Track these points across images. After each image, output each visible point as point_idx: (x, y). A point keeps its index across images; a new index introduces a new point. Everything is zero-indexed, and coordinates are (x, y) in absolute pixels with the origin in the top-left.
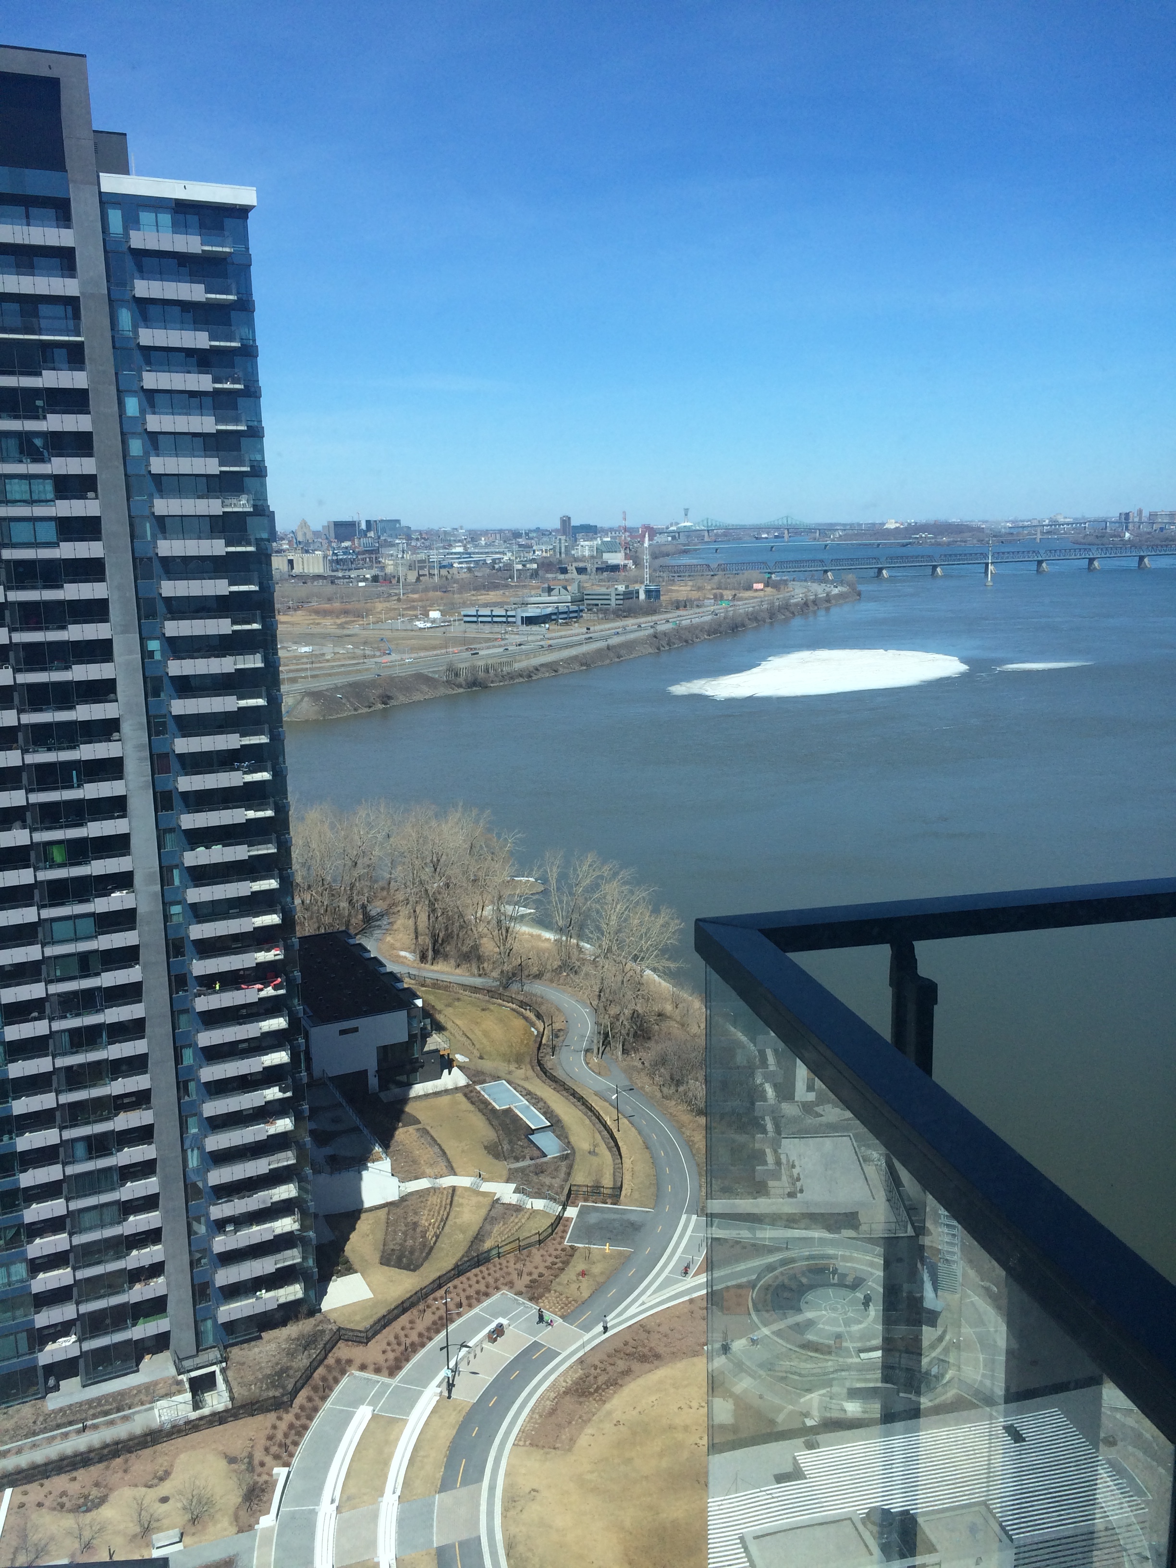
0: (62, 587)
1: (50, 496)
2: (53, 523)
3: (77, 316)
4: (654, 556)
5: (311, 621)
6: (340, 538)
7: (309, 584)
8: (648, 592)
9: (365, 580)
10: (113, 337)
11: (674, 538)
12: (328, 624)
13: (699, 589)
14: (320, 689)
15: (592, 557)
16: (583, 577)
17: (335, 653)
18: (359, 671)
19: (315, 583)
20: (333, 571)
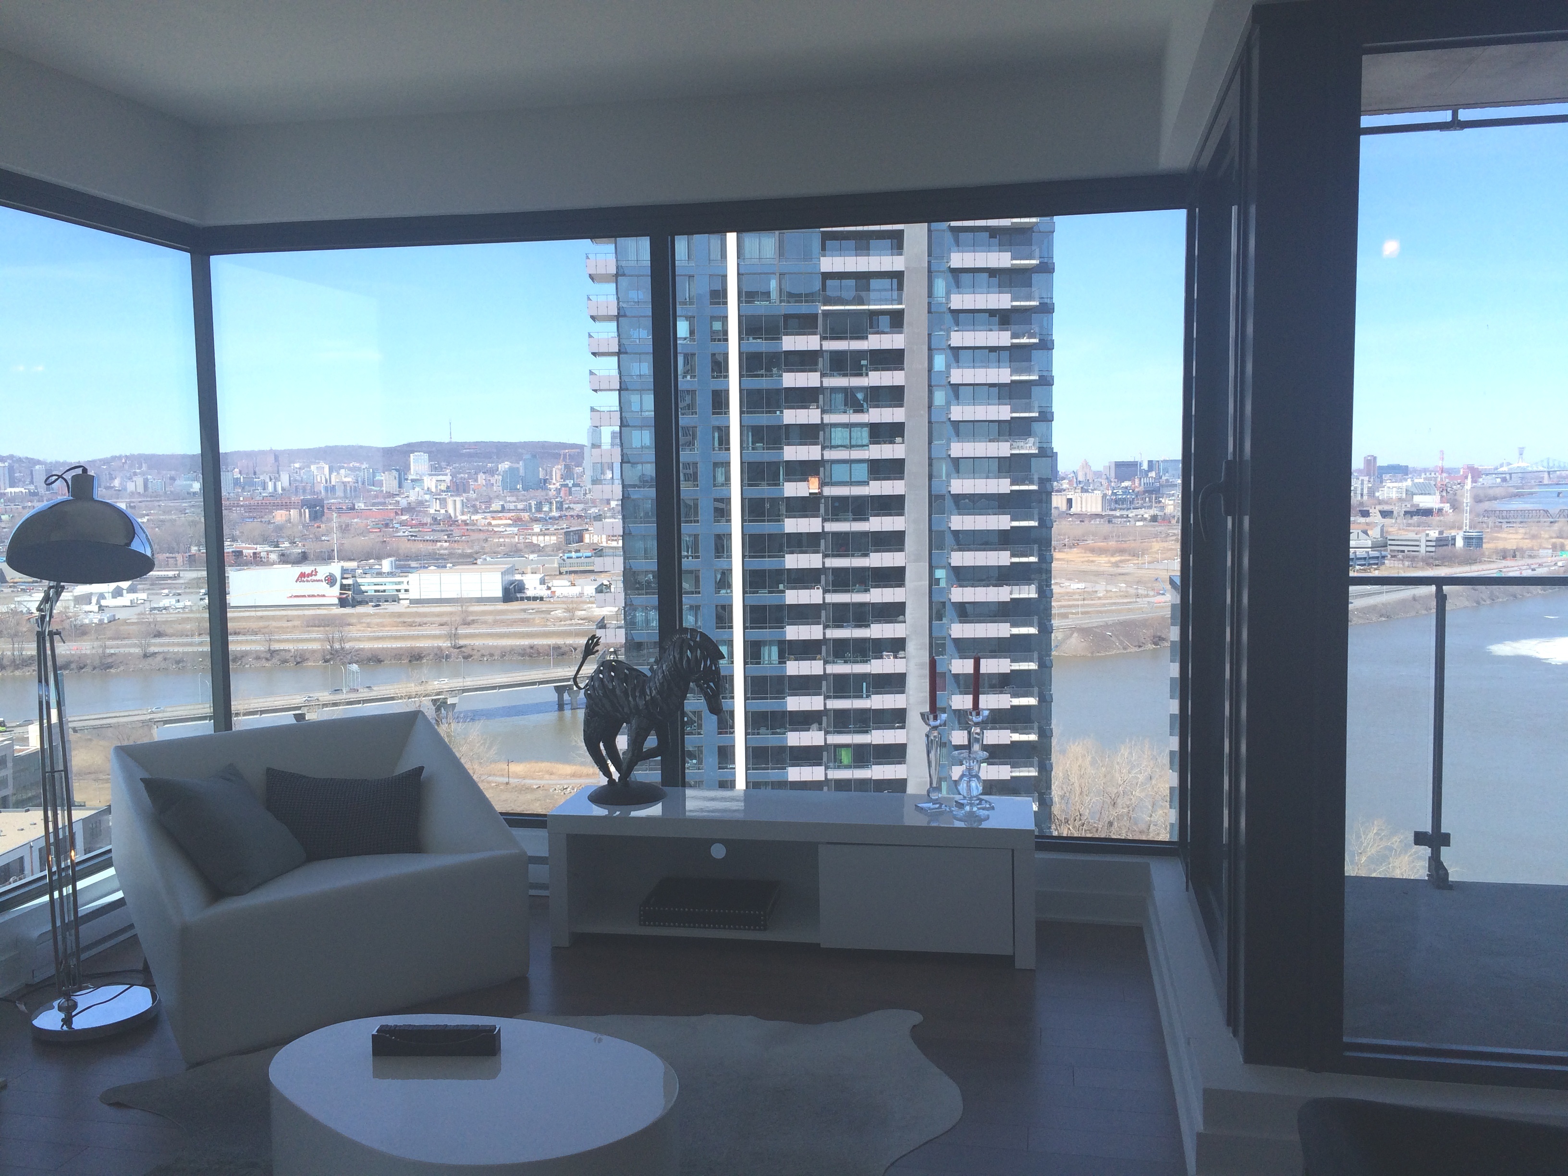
0: (868, 520)
1: (866, 441)
2: (866, 465)
3: (900, 287)
4: (1478, 500)
5: (1087, 559)
6: (1120, 478)
7: (1086, 522)
8: (1468, 540)
9: (1143, 519)
10: (929, 304)
11: (1504, 480)
12: (1103, 562)
13: (1534, 537)
14: (1090, 625)
15: (1400, 500)
16: (1387, 521)
17: (1107, 591)
18: (1129, 610)
19: (1092, 522)
20: (1111, 510)
